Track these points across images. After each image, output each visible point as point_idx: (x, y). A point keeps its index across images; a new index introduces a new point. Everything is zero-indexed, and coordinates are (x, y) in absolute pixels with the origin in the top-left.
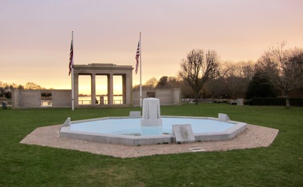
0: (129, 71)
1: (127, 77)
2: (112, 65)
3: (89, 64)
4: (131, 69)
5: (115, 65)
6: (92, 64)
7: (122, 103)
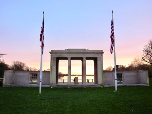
0: (100, 55)
1: (98, 59)
2: (85, 49)
3: (66, 50)
4: (101, 53)
5: (88, 50)
6: (68, 49)
7: (94, 81)
